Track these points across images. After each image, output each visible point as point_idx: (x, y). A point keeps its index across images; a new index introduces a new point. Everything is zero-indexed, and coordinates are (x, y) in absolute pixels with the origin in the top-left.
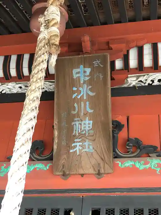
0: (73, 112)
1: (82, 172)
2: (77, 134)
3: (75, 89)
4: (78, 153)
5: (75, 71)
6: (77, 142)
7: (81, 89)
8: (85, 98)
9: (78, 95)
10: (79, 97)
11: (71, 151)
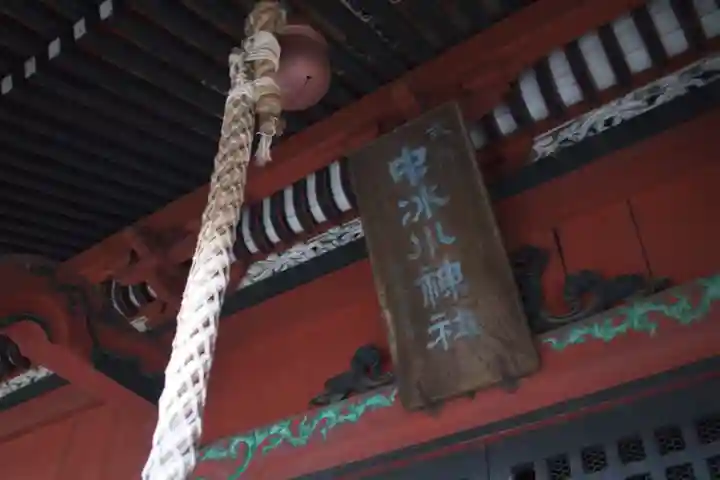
0: (414, 257)
1: (466, 386)
2: (434, 303)
3: (402, 204)
4: (446, 347)
5: (393, 166)
6: (437, 321)
7: (416, 199)
8: (429, 215)
9: (413, 216)
10: (416, 219)
11: (431, 345)
